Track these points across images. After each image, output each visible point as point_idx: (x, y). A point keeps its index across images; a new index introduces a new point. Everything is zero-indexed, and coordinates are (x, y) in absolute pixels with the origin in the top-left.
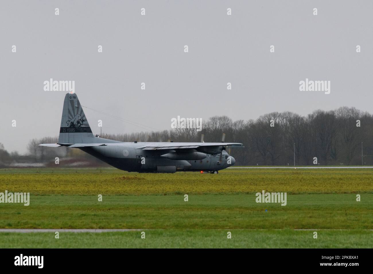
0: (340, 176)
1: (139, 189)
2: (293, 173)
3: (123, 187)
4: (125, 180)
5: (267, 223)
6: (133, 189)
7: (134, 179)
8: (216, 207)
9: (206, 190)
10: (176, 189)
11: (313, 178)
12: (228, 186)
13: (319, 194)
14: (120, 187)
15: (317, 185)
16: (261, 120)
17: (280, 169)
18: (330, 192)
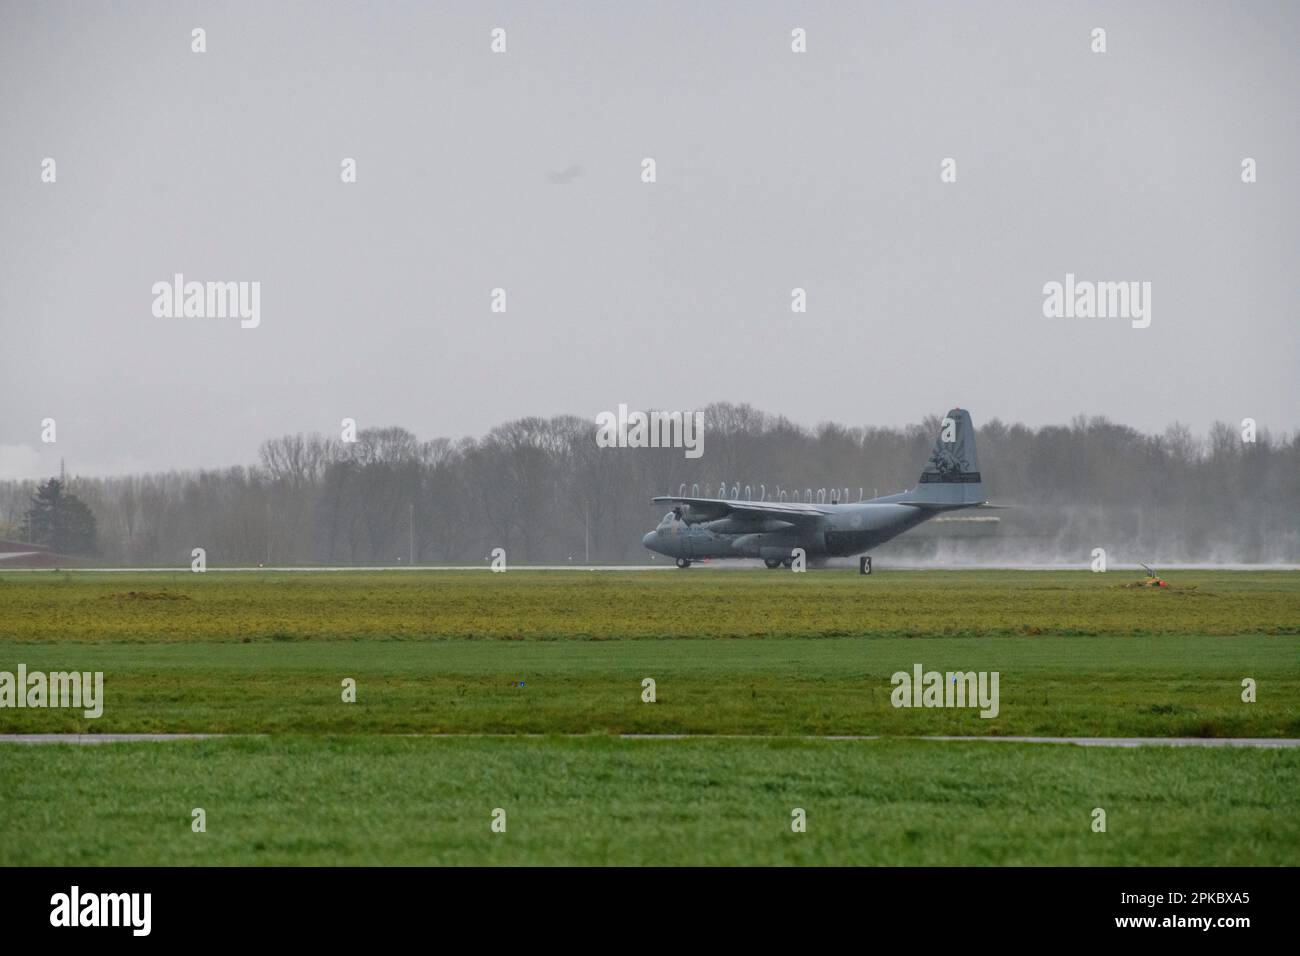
0: (717, 592)
1: (175, 625)
2: (588, 584)
3: (132, 619)
4: (136, 601)
5: (541, 720)
6: (160, 625)
7: (160, 598)
8: (386, 673)
9: (358, 628)
10: (274, 625)
11: (643, 596)
12: (415, 617)
13: (664, 639)
14: (125, 621)
15: (655, 616)
16: (496, 438)
17: (551, 571)
18: (692, 634)
